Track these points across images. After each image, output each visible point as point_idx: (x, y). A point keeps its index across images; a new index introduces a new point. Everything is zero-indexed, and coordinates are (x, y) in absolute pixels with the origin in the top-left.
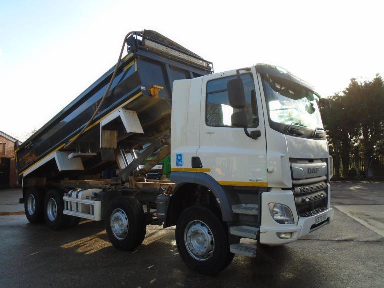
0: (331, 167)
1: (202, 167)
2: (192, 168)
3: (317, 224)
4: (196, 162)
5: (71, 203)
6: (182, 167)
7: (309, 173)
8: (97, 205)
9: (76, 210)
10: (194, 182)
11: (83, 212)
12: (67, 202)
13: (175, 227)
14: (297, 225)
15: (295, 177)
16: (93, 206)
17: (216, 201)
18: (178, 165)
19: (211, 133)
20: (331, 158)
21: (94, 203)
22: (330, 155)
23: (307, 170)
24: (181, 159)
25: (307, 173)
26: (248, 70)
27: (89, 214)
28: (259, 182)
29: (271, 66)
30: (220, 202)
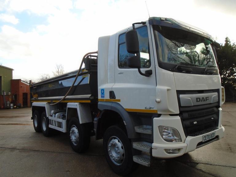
0: (223, 96)
1: (115, 98)
2: (109, 99)
3: (203, 141)
4: (112, 94)
5: (52, 120)
6: (104, 98)
7: (197, 101)
8: (64, 122)
9: (54, 125)
10: (110, 109)
11: (58, 126)
12: (51, 120)
13: (102, 139)
14: (184, 143)
15: (182, 105)
16: (62, 123)
17: (124, 123)
18: (102, 97)
19: (121, 73)
20: (222, 89)
21: (62, 121)
22: (222, 86)
23: (196, 99)
24: (104, 92)
25: (196, 101)
26: (144, 23)
27: (61, 128)
28: (151, 109)
29: (161, 18)
30: (125, 124)
